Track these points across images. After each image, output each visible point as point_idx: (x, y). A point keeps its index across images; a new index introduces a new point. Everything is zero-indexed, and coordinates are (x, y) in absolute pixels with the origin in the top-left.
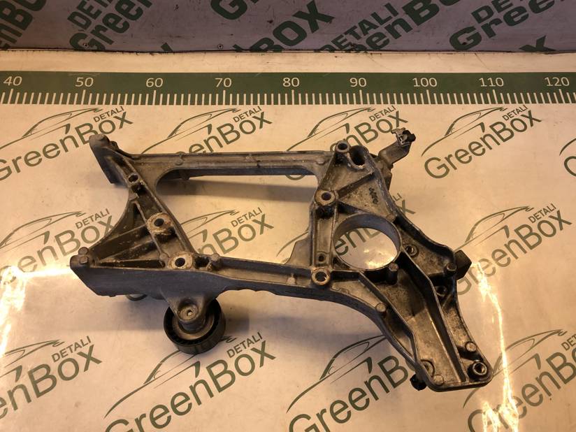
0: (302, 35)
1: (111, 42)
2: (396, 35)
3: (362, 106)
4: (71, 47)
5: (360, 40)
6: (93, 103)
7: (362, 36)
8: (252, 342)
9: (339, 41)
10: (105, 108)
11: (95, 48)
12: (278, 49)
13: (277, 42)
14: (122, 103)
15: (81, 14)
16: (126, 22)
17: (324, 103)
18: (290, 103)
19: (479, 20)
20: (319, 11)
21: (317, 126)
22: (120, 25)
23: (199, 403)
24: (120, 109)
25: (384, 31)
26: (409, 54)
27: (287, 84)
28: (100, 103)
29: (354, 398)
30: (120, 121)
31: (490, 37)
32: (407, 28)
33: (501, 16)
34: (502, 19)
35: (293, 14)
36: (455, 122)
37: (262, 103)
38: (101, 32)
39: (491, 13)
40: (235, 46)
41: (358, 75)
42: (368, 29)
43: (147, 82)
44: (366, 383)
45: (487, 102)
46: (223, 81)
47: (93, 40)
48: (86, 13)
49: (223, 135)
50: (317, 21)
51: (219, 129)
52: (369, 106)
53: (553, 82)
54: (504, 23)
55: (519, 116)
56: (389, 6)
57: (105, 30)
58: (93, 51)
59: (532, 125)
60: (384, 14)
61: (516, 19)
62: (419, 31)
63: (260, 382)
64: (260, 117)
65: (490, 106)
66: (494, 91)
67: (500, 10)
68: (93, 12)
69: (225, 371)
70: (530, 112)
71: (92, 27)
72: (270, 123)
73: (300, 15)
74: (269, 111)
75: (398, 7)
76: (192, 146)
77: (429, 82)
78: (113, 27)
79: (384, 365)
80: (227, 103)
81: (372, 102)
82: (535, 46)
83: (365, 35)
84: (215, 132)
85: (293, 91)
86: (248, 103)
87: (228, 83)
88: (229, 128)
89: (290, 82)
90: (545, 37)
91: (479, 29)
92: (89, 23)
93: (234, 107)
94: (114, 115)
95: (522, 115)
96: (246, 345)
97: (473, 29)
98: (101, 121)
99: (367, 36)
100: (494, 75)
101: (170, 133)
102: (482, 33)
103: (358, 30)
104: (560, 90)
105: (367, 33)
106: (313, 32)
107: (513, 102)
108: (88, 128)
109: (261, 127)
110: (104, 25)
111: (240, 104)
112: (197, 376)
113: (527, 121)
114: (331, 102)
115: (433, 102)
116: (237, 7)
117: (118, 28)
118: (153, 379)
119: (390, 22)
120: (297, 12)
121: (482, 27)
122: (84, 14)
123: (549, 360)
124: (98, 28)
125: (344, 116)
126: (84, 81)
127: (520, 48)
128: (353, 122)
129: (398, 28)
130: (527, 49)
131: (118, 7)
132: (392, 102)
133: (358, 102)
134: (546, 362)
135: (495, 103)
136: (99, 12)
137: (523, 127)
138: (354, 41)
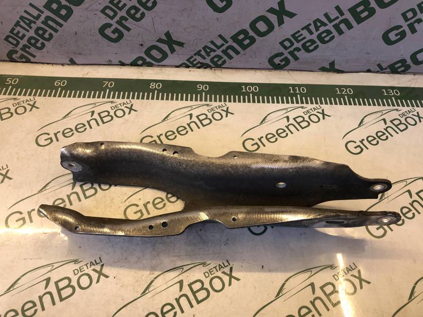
0: (165, 56)
1: (34, 56)
2: (230, 57)
3: (204, 102)
4: (9, 60)
5: (205, 60)
6: (15, 94)
7: (207, 57)
8: (93, 264)
9: (191, 60)
10: (22, 98)
11: (24, 60)
12: (150, 65)
13: (148, 60)
14: (35, 95)
15: (12, 36)
16: (42, 42)
17: (177, 99)
18: (153, 99)
19: (286, 48)
20: (174, 39)
21: (170, 114)
22: (39, 45)
23: (43, 309)
24: (32, 99)
25: (221, 54)
26: (241, 71)
27: (153, 87)
28: (20, 94)
29: (165, 310)
30: (31, 107)
31: (296, 60)
32: (237, 53)
33: (299, 45)
34: (301, 48)
35: (156, 40)
36: (268, 115)
37: (133, 98)
38: (27, 49)
39: (292, 44)
40: (120, 62)
41: (203, 83)
42: (210, 52)
43: (56, 83)
44: (176, 299)
45: (292, 102)
46: (108, 83)
47: (22, 54)
48: (15, 36)
49: (101, 118)
50: (174, 45)
51: (99, 114)
52: (208, 102)
53: (341, 91)
54: (303, 51)
55: (315, 113)
56: (220, 36)
57: (29, 48)
58: (23, 62)
59: (324, 118)
60: (219, 42)
61: (311, 48)
62: (245, 54)
63: (93, 295)
64: (130, 107)
65: (295, 105)
66: (298, 95)
67: (298, 41)
68: (20, 35)
69: (68, 286)
70: (323, 110)
71: (20, 46)
72: (136, 111)
73: (160, 40)
74: (137, 103)
75: (228, 38)
76: (79, 124)
77: (253, 89)
78: (34, 45)
79: (192, 286)
80: (109, 97)
81: (211, 100)
82: (328, 67)
83: (208, 56)
84: (96, 116)
85: (156, 91)
86: (123, 98)
87: (111, 85)
88: (107, 114)
89: (155, 85)
90: (334, 61)
91: (286, 54)
92: (18, 43)
93: (113, 100)
94: (28, 103)
95: (318, 112)
96: (89, 266)
97: (282, 54)
98: (17, 106)
99: (210, 57)
100: (299, 86)
101: (64, 116)
102: (290, 57)
103: (203, 53)
104: (346, 97)
105: (210, 55)
106: (172, 53)
107: (312, 103)
108: (7, 110)
109: (129, 113)
110: (28, 44)
111: (117, 98)
112: (46, 288)
113: (321, 116)
114: (182, 99)
115: (254, 102)
116: (117, 35)
117: (37, 47)
118: (12, 289)
119: (224, 48)
120: (158, 39)
121: (289, 53)
122: (15, 37)
123: (322, 288)
124: (25, 46)
125: (190, 109)
126: (12, 80)
127: (319, 69)
128: (195, 113)
129: (231, 52)
130: (323, 69)
131: (36, 32)
132: (225, 101)
133: (201, 100)
134: (319, 289)
135: (298, 103)
136: (24, 36)
137: (317, 120)
138: (202, 60)
